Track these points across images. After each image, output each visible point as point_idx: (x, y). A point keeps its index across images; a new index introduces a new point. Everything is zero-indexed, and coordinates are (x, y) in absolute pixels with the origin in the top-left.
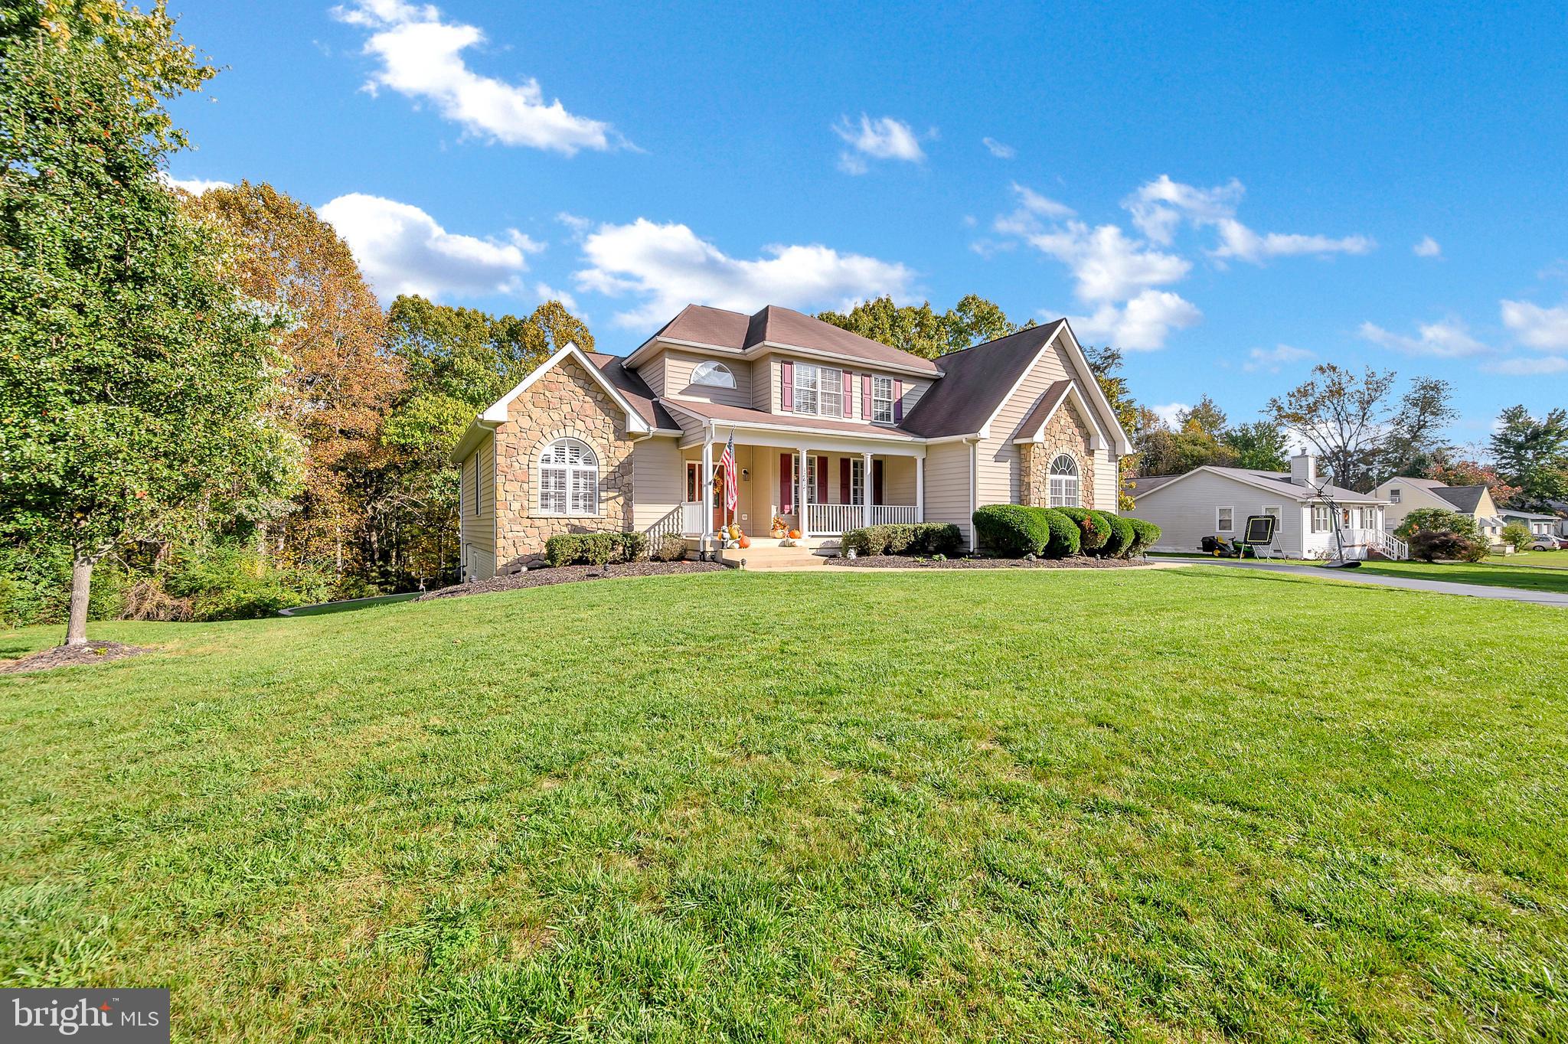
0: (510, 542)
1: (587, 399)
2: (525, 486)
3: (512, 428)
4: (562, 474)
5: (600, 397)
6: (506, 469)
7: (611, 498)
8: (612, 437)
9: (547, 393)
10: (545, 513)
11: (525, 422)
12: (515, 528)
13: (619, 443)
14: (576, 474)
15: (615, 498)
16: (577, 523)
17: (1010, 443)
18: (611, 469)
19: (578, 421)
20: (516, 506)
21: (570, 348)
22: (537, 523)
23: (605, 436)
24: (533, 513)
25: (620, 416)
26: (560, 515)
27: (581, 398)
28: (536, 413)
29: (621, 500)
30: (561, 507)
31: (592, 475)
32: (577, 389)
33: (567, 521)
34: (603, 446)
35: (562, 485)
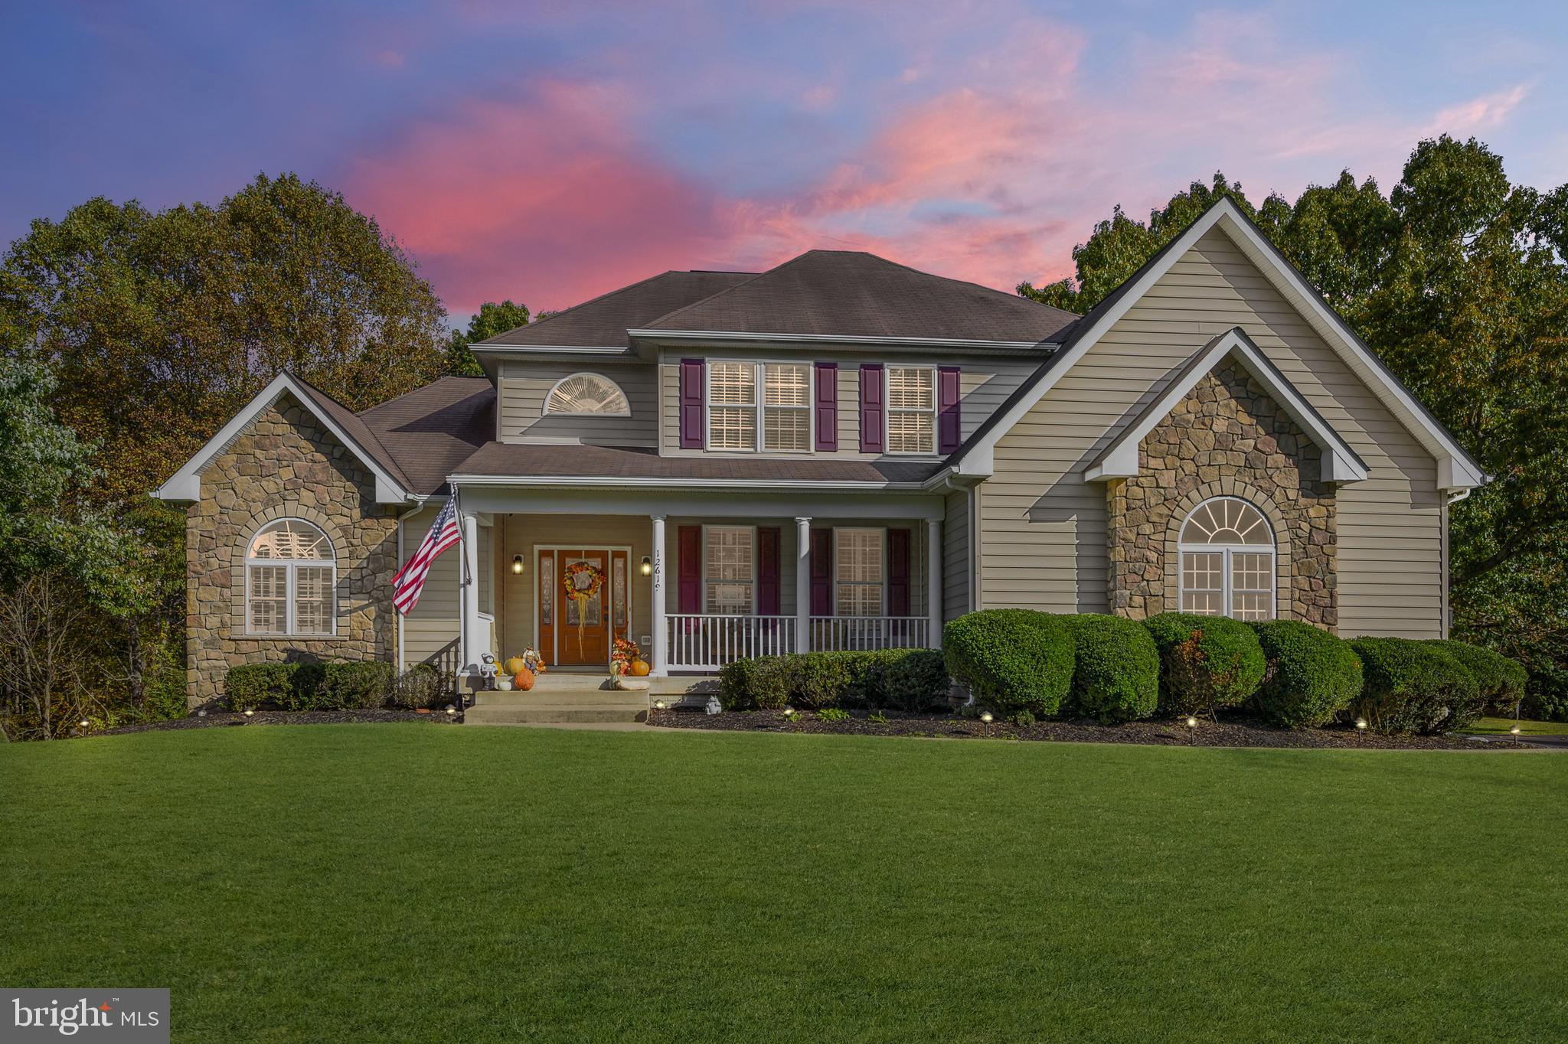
0: (206, 675)
1: (319, 456)
2: (227, 592)
3: (211, 509)
4: (281, 573)
5: (337, 454)
6: (199, 568)
7: (356, 610)
8: (356, 513)
9: (258, 453)
10: (261, 632)
11: (229, 500)
12: (213, 654)
13: (368, 522)
14: (302, 573)
15: (362, 608)
16: (302, 647)
17: (1074, 479)
18: (356, 563)
19: (304, 493)
20: (214, 621)
21: (282, 382)
22: (244, 646)
23: (346, 511)
24: (236, 632)
25: (365, 481)
26: (280, 634)
27: (309, 456)
28: (242, 482)
29: (372, 611)
30: (282, 624)
31: (327, 572)
32: (303, 443)
33: (288, 645)
34: (344, 529)
35: (281, 590)
